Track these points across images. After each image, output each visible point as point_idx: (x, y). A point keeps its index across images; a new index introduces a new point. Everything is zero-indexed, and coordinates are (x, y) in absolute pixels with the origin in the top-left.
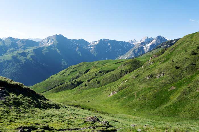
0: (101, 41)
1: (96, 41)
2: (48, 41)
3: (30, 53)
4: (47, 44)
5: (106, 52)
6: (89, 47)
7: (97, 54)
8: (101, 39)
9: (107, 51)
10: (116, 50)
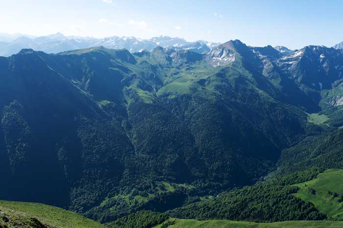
0: (308, 50)
1: (297, 50)
2: (221, 54)
3: (213, 81)
4: (220, 59)
5: (319, 70)
6: (285, 61)
7: (303, 76)
8: (307, 47)
9: (319, 68)
10: (336, 67)
